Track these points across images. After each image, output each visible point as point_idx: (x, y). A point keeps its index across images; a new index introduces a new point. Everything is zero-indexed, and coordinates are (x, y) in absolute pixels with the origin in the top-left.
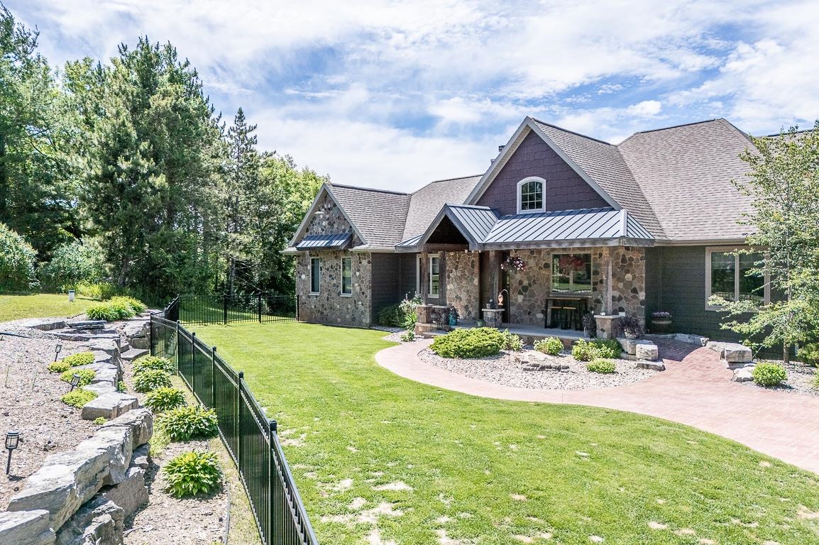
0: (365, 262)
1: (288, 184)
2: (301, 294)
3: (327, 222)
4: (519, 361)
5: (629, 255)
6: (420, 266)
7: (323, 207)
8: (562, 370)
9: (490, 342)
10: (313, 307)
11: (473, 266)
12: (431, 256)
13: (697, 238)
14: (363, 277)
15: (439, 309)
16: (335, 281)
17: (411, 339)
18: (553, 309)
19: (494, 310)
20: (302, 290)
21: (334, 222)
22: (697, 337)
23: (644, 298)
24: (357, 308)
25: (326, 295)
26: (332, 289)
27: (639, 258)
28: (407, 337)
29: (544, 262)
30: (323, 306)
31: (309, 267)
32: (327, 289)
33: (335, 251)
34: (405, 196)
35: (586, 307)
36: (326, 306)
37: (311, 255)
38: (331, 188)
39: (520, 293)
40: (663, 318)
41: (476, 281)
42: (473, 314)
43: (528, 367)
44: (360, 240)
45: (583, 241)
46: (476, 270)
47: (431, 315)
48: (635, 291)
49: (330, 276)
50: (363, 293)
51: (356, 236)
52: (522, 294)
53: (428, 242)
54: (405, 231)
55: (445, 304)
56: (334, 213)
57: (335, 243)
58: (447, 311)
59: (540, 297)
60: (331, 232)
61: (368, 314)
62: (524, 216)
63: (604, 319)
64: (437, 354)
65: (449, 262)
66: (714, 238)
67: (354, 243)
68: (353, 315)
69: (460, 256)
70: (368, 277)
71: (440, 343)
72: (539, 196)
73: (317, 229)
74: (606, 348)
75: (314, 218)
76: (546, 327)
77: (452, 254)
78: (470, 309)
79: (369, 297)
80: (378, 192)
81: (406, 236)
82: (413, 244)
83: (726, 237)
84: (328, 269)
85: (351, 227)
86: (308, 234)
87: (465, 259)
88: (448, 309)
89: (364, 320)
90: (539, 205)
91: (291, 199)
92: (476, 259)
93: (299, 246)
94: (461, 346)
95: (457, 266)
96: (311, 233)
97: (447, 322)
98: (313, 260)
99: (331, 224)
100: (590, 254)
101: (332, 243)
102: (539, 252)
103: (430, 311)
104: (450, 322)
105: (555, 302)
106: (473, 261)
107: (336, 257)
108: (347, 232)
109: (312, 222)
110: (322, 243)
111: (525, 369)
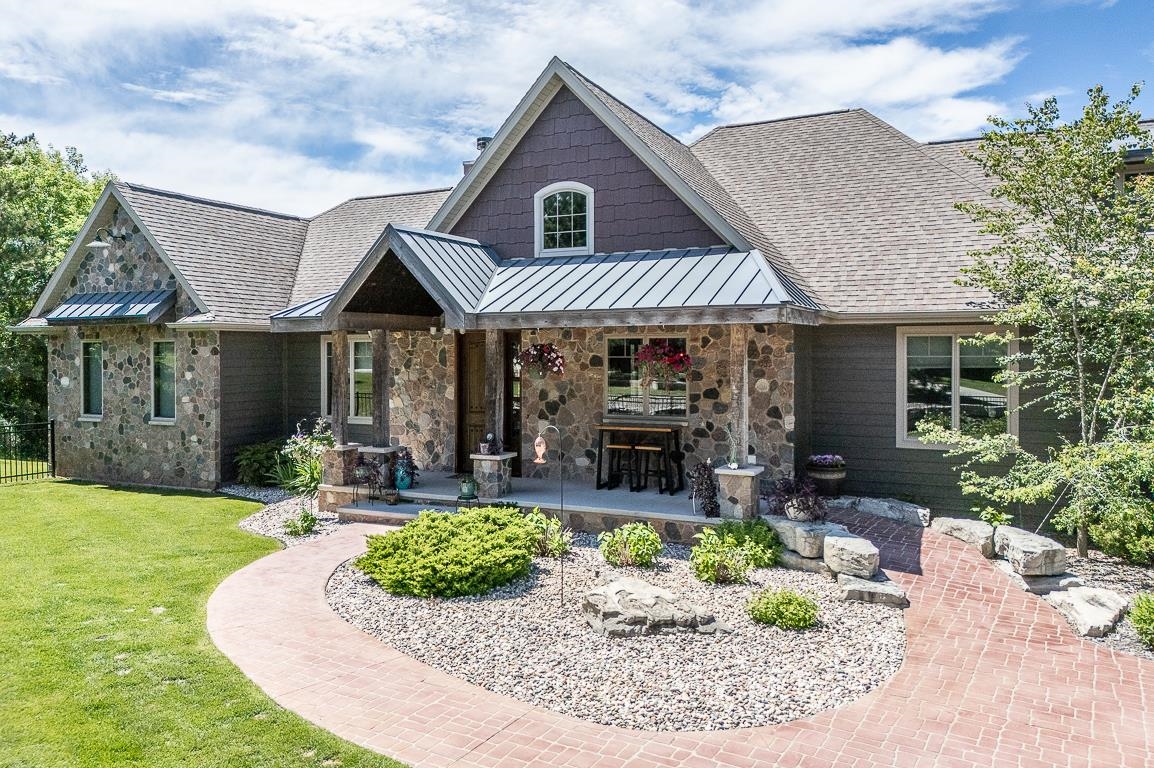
0: (204, 352)
1: (62, 199)
2: (60, 418)
3: (118, 266)
4: (597, 612)
5: (763, 341)
6: (329, 361)
7: (110, 234)
8: (701, 628)
9: (510, 552)
10: (87, 446)
11: (443, 361)
12: (352, 340)
13: (886, 310)
14: (201, 384)
15: (375, 456)
16: (137, 392)
17: (309, 527)
18: (613, 452)
19: (498, 458)
20: (64, 409)
21: (135, 266)
22: (909, 508)
23: (793, 426)
24: (187, 450)
25: (116, 420)
26: (130, 407)
27: (784, 347)
28: (299, 524)
29: (591, 354)
30: (110, 444)
31: (79, 361)
32: (118, 407)
33: (136, 328)
34: (296, 222)
35: (677, 444)
36: (118, 444)
37: (82, 335)
38: (128, 194)
39: (542, 416)
40: (833, 467)
41: (450, 392)
42: (443, 460)
43: (621, 627)
44: (193, 304)
45: (674, 312)
46: (451, 369)
47: (354, 469)
48: (775, 413)
49: (127, 380)
50: (201, 417)
51: (183, 297)
52: (547, 419)
53: (349, 309)
54: (296, 288)
55: (385, 445)
56: (133, 247)
57: (135, 310)
58: (391, 459)
59: (582, 423)
60: (129, 286)
61: (211, 463)
62: (551, 261)
63: (737, 477)
64: (373, 582)
65: (392, 353)
66: (919, 309)
67: (181, 310)
68: (179, 464)
69: (415, 341)
70: (212, 382)
71: (385, 556)
72: (581, 223)
73: (95, 280)
74: (753, 544)
75: (90, 257)
76: (600, 486)
77: (398, 335)
78: (438, 449)
79: (213, 427)
80: (238, 209)
81: (297, 298)
82: (312, 314)
83: (943, 308)
84: (121, 366)
85: (172, 277)
86: (76, 290)
87: (427, 347)
88: (394, 455)
89: (203, 475)
90: (581, 240)
91: (68, 227)
92: (451, 348)
93: (53, 315)
94: (439, 567)
95: (409, 360)
96: (82, 289)
97: (392, 482)
98: (87, 346)
99: (128, 270)
100: (684, 340)
101: (128, 309)
102: (581, 333)
103: (353, 460)
104: (398, 482)
105: (615, 437)
106: (443, 351)
107: (140, 341)
108: (163, 286)
109: (83, 265)
110: (104, 310)
111: (614, 634)
